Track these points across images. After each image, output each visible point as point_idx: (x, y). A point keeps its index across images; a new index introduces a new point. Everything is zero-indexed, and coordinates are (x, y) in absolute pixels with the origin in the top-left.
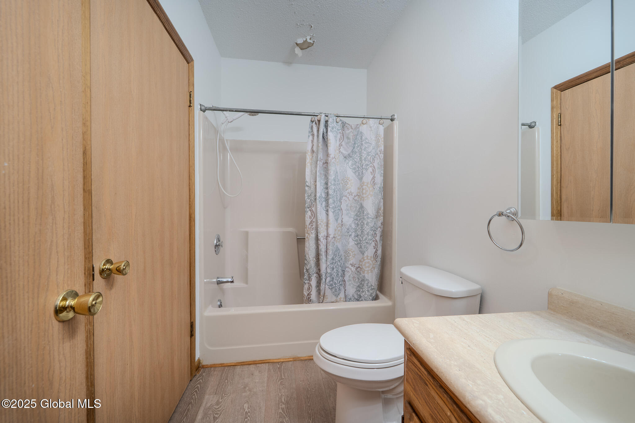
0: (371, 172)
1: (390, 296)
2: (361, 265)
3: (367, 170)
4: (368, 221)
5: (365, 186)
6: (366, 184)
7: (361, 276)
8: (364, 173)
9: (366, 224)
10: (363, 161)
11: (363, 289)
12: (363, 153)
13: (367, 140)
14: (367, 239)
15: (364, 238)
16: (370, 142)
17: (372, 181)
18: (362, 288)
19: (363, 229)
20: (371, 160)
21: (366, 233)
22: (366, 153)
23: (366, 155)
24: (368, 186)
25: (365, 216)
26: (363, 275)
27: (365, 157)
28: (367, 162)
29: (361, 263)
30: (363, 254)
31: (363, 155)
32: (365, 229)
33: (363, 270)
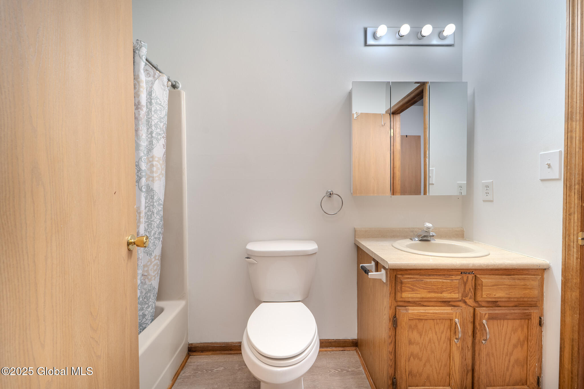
0: (163, 144)
2: (147, 271)
3: (158, 140)
4: (158, 209)
5: (156, 161)
6: (156, 159)
7: (145, 286)
8: (154, 144)
9: (156, 213)
10: (153, 128)
11: (148, 304)
12: (153, 116)
13: (158, 100)
14: (157, 233)
15: (153, 232)
16: (162, 104)
17: (164, 157)
18: (148, 302)
19: (152, 221)
20: (164, 129)
21: (156, 225)
22: (157, 117)
23: (157, 120)
24: (159, 163)
25: (156, 202)
26: (150, 283)
27: (156, 122)
28: (158, 130)
29: (146, 269)
30: (151, 254)
31: (153, 118)
32: (155, 220)
33: (150, 277)
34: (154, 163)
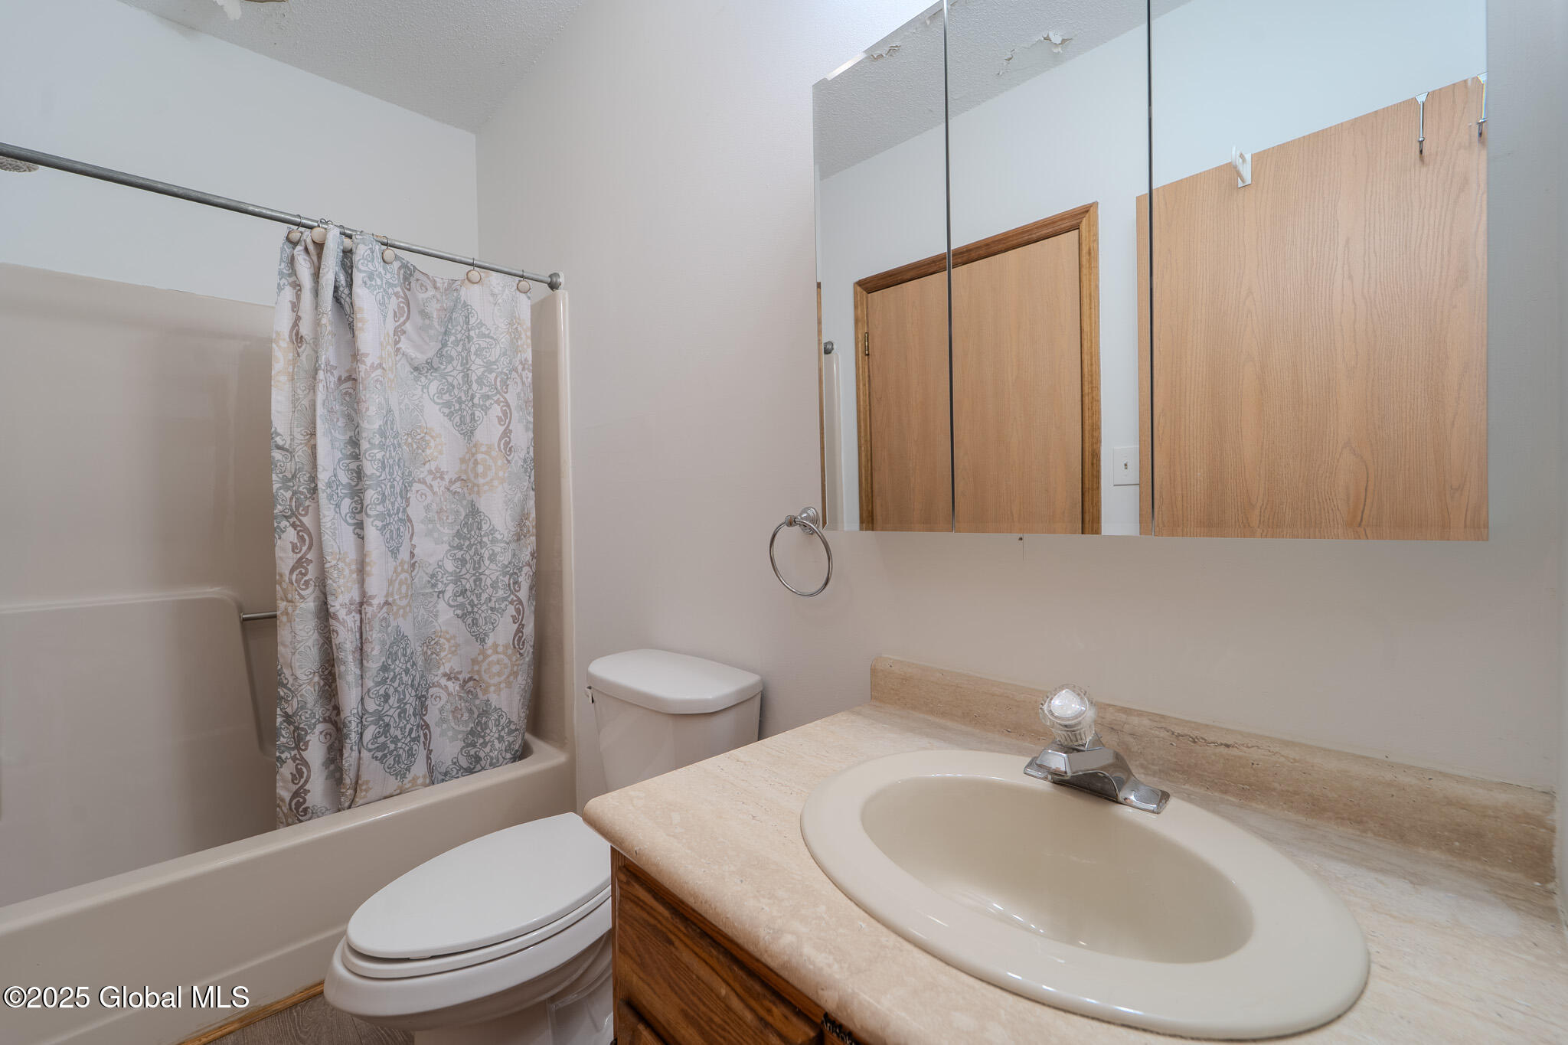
0: (498, 416)
1: (560, 740)
2: (479, 672)
3: (485, 409)
4: (493, 550)
5: (482, 453)
6: (483, 449)
7: (477, 702)
8: (477, 419)
9: (489, 558)
10: (475, 386)
11: (483, 737)
12: (473, 363)
13: (483, 329)
14: (494, 599)
15: (484, 596)
16: (491, 335)
17: (503, 441)
18: (483, 734)
19: (481, 574)
20: (498, 384)
21: (489, 582)
22: (482, 364)
23: (482, 370)
24: (490, 455)
25: (486, 535)
26: (485, 698)
27: (479, 374)
28: (485, 390)
29: (476, 668)
30: (483, 641)
31: (473, 367)
32: (487, 572)
33: (483, 686)
34: (479, 457)
